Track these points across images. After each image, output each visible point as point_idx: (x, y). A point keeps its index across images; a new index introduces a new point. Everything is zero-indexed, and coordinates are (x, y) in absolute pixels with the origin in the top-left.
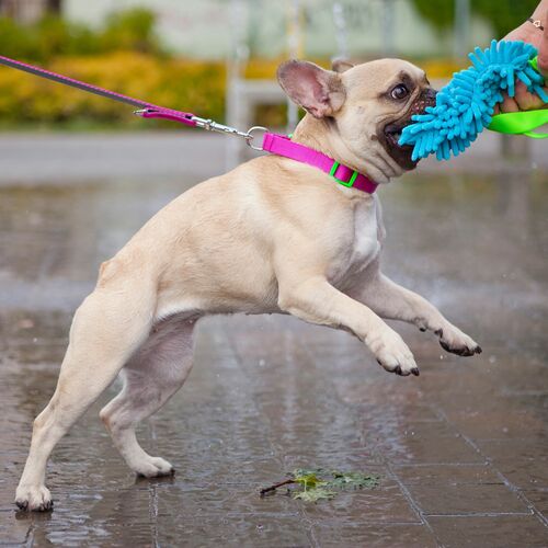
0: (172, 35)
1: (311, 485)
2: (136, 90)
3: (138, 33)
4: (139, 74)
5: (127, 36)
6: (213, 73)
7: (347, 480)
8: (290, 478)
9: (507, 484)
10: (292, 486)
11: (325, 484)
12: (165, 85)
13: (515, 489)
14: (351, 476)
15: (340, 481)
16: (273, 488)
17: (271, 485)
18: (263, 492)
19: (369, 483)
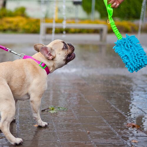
0: (30, 13)
1: (53, 109)
2: (21, 25)
3: (22, 12)
4: (22, 21)
5: (19, 13)
6: (38, 21)
7: (61, 109)
8: (48, 108)
9: (95, 110)
10: (48, 110)
11: (56, 109)
12: (27, 24)
13: (97, 111)
14: (61, 108)
15: (59, 109)
16: (44, 110)
17: (44, 109)
18: (42, 111)
19: (65, 109)
